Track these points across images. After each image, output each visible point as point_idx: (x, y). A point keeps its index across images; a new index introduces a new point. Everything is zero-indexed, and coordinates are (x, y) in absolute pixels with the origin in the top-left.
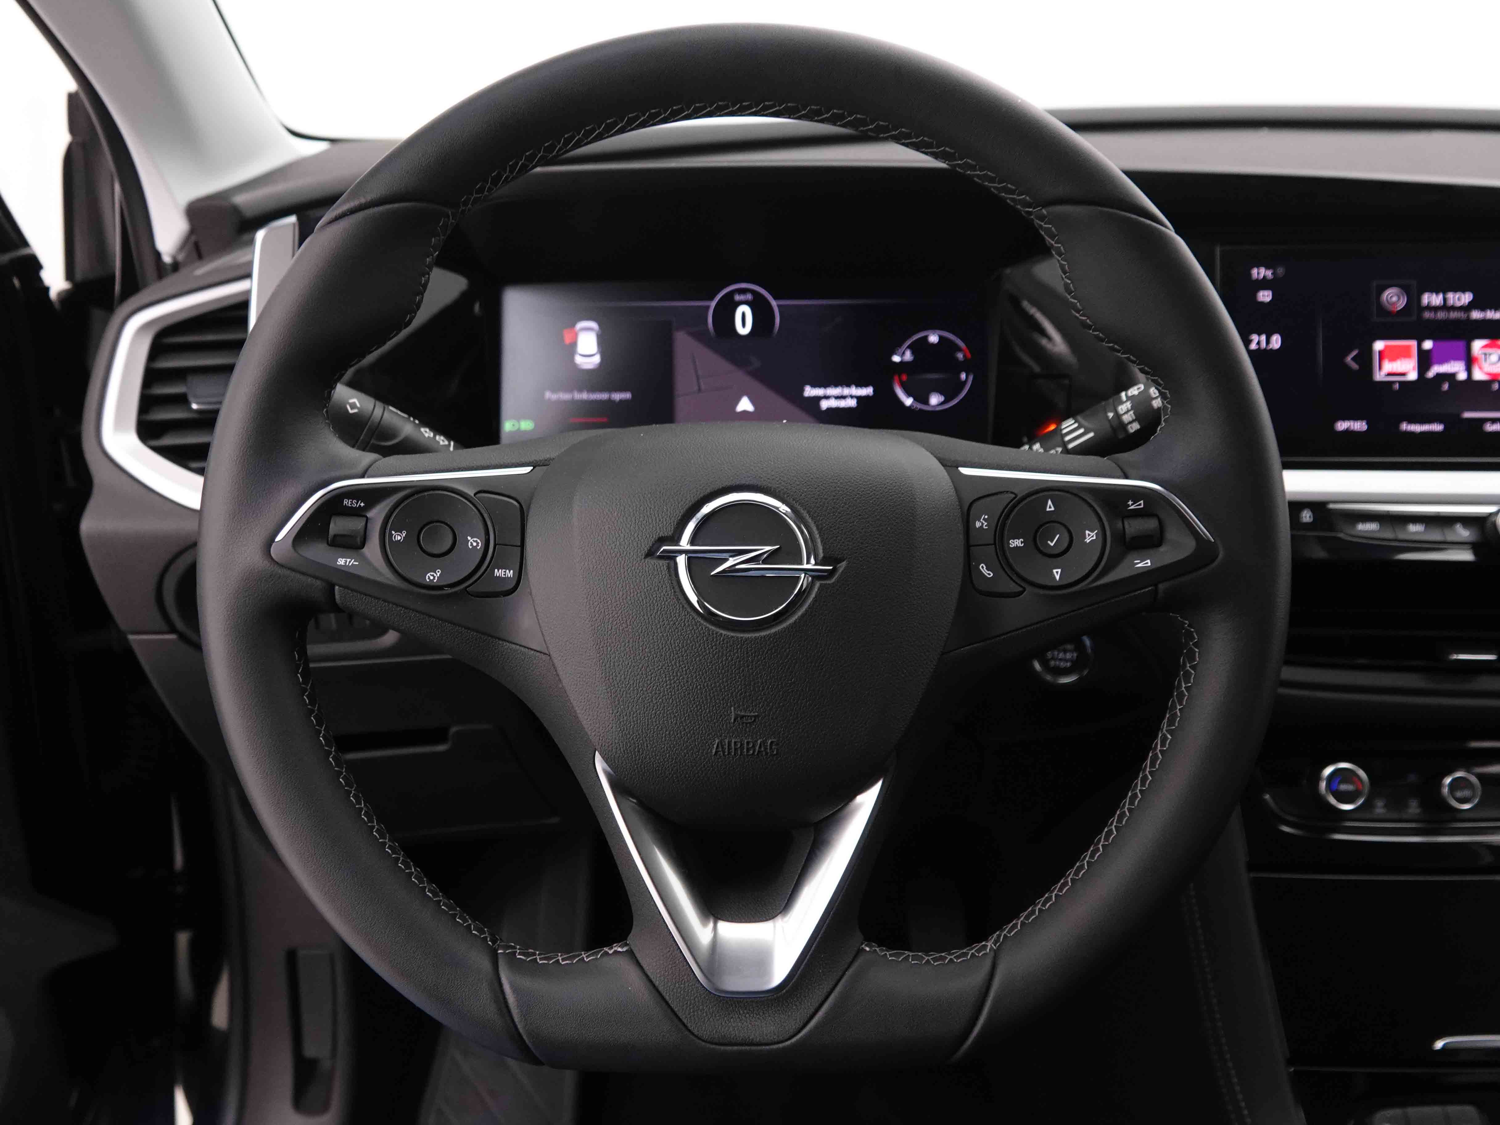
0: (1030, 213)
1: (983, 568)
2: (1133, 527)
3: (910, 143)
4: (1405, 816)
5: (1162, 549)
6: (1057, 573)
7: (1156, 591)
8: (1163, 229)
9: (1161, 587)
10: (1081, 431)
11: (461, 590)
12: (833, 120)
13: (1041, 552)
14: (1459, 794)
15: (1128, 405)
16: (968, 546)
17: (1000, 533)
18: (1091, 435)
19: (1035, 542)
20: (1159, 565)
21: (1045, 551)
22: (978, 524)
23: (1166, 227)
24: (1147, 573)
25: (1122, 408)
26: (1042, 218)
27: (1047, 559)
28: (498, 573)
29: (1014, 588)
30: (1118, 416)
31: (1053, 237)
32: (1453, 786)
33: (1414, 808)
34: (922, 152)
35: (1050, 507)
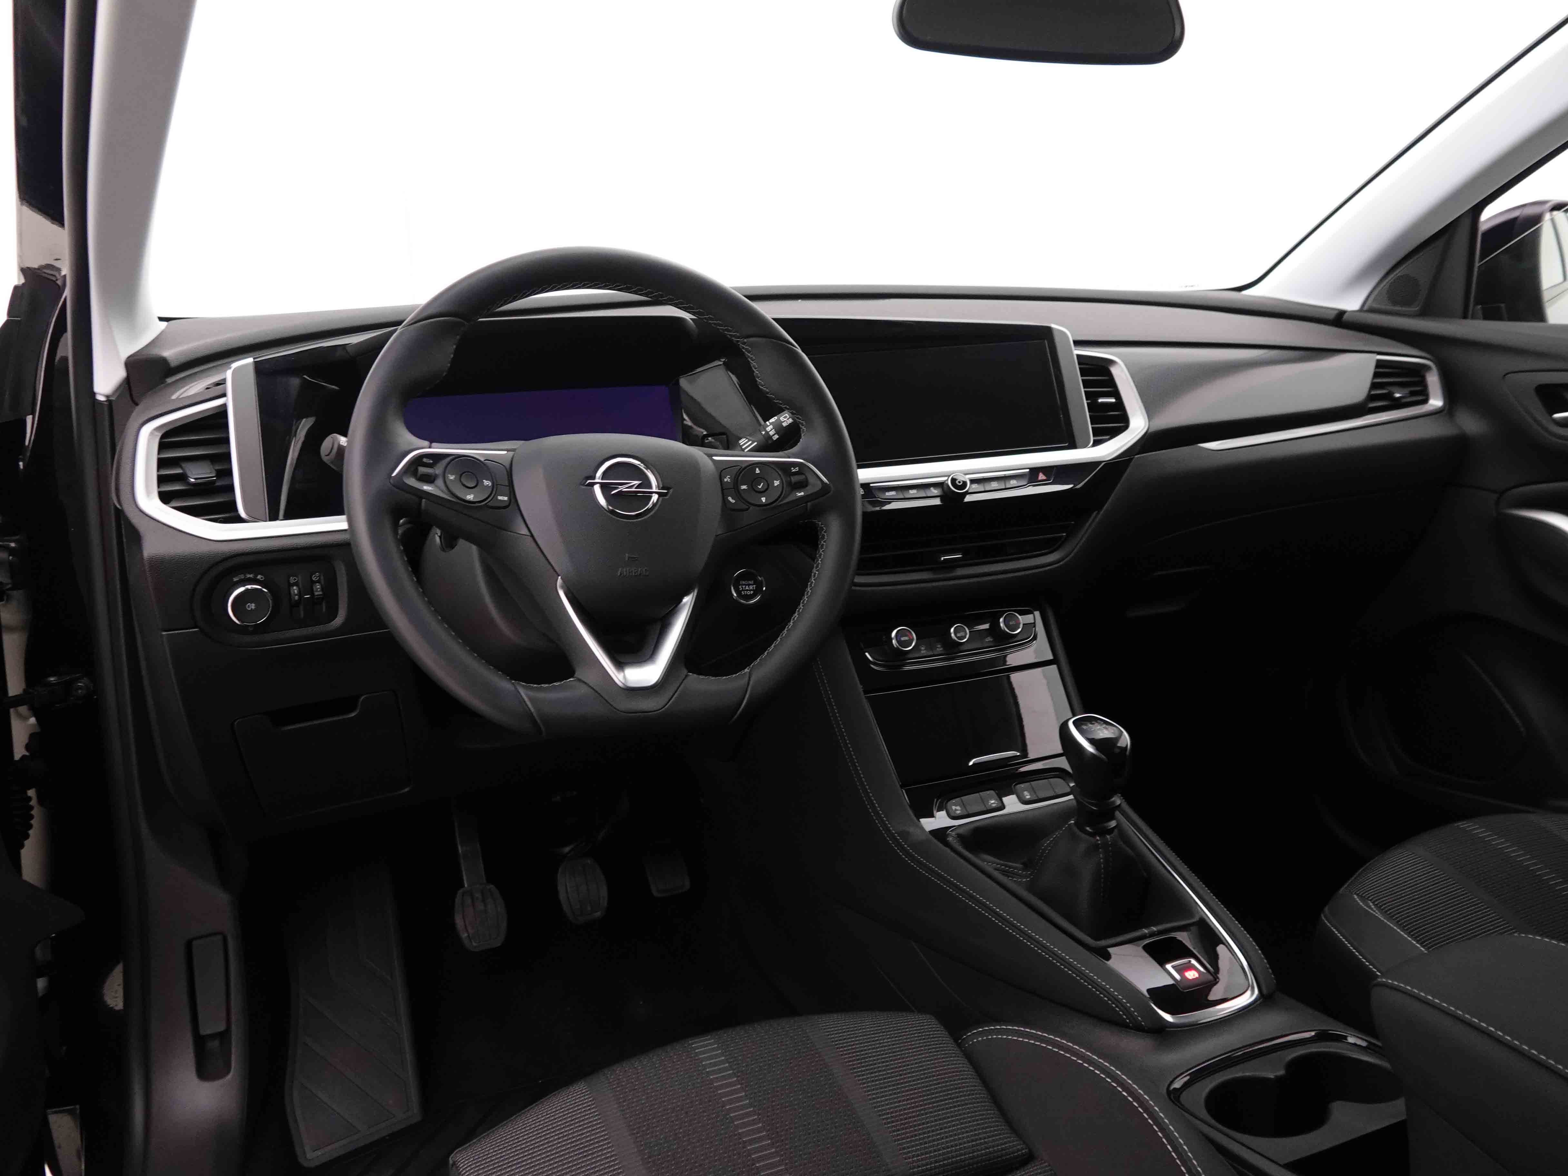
0: (738, 341)
1: (730, 499)
2: (794, 479)
3: (683, 307)
4: (936, 653)
5: (808, 488)
6: (763, 499)
7: (807, 505)
8: (795, 348)
9: (809, 504)
10: (750, 442)
11: (484, 505)
12: (646, 295)
13: (754, 490)
14: (958, 635)
15: (771, 427)
16: (722, 490)
17: (736, 483)
18: (756, 443)
19: (752, 487)
20: (807, 494)
21: (756, 489)
22: (726, 480)
23: (796, 347)
24: (802, 497)
25: (768, 429)
26: (744, 343)
27: (757, 494)
28: (500, 498)
29: (745, 507)
30: (767, 433)
31: (749, 352)
32: (955, 632)
33: (939, 649)
34: (688, 312)
35: (758, 471)
